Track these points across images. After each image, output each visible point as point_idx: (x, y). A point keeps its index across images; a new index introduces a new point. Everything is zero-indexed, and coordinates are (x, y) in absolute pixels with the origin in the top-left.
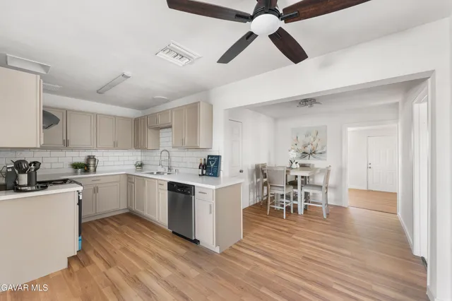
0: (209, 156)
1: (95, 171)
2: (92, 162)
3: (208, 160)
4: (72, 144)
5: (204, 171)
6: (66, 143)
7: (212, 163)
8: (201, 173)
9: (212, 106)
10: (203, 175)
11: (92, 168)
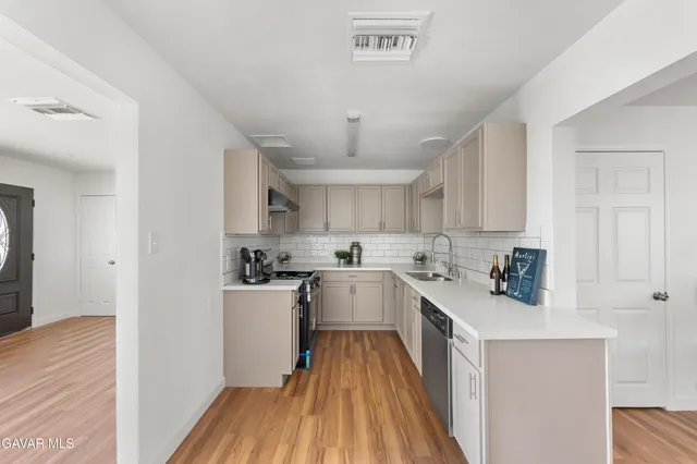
0: (516, 250)
1: (359, 262)
2: (355, 252)
3: (515, 260)
4: (332, 227)
5: (504, 286)
6: (327, 227)
7: (523, 267)
8: (493, 289)
9: (524, 126)
10: (499, 292)
11: (355, 259)
